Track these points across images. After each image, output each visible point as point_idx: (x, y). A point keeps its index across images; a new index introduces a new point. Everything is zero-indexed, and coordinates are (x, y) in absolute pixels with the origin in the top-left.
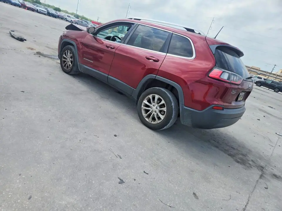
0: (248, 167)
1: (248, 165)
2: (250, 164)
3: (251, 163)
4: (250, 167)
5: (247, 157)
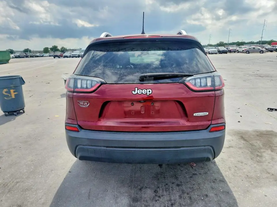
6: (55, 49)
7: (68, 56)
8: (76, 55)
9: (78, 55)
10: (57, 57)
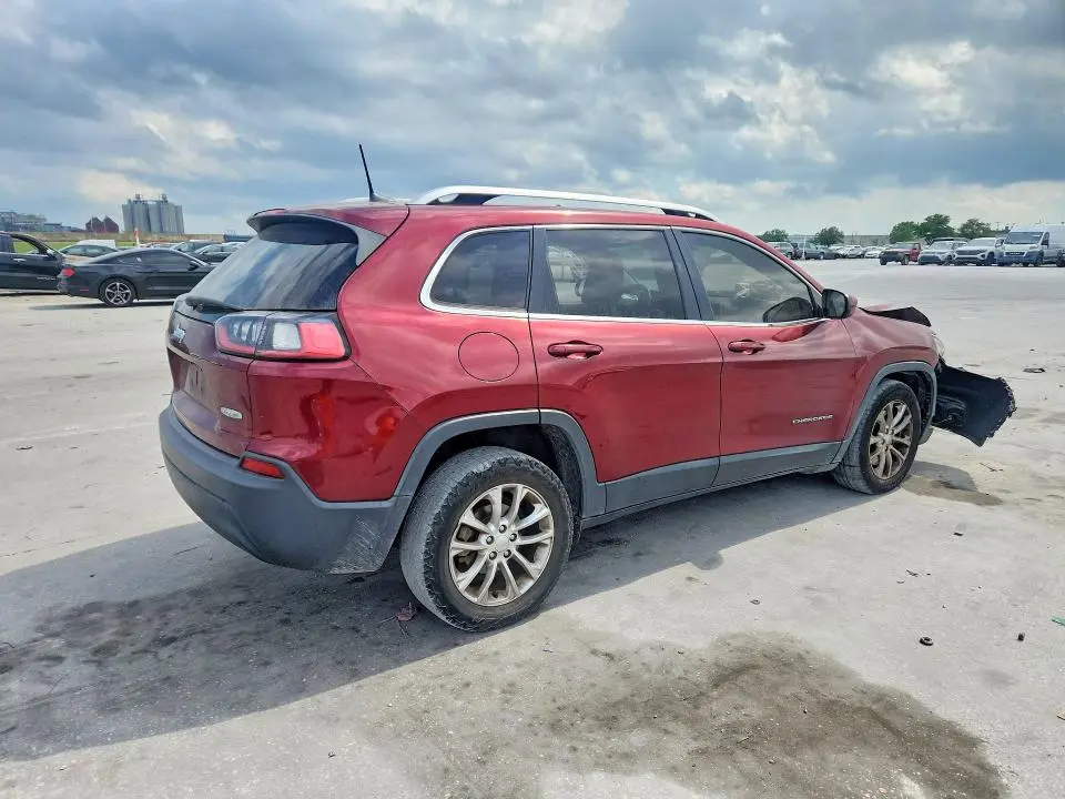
0: (49, 621)
1: (56, 627)
2: (55, 635)
3: (56, 645)
4: (45, 629)
5: (85, 653)
6: (936, 228)
7: (940, 257)
8: (979, 256)
9: (986, 254)
10: (894, 262)
